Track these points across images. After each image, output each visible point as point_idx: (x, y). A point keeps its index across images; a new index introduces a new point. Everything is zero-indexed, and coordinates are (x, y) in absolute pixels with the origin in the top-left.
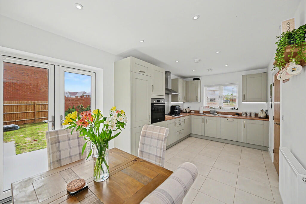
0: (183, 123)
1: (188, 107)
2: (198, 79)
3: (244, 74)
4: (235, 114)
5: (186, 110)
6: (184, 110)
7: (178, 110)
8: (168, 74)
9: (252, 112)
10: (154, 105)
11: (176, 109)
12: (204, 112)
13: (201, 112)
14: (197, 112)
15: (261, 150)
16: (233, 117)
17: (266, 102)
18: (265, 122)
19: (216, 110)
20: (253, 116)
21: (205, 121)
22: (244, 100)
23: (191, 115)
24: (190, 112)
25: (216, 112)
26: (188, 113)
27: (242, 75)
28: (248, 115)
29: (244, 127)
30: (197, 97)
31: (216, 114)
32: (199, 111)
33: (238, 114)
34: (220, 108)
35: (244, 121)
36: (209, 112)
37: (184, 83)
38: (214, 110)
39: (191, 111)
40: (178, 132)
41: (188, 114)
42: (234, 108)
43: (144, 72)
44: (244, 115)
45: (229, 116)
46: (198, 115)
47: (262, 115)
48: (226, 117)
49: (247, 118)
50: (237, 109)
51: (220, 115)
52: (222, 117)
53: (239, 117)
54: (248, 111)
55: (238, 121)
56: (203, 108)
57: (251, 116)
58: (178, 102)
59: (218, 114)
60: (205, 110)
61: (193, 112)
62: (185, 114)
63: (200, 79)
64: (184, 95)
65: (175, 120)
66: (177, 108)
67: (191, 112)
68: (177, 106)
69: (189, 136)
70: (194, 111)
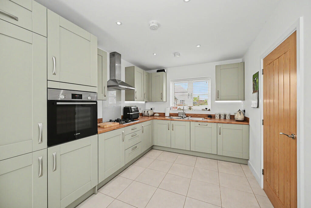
0: (139, 133)
1: (151, 109)
2: (163, 71)
3: (218, 64)
4: (207, 116)
5: (148, 112)
6: (146, 112)
7: (133, 113)
8: (116, 56)
9: (226, 113)
10: (58, 103)
11: (130, 111)
12: (171, 115)
13: (167, 114)
14: (162, 115)
15: (240, 164)
16: (205, 120)
17: (241, 100)
18: (244, 126)
19: (185, 112)
20: (228, 118)
21: (171, 128)
22: (218, 98)
23: (153, 119)
24: (153, 115)
25: (185, 114)
26: (150, 116)
27: (216, 66)
28: (222, 117)
29: (220, 134)
30: (162, 94)
31: (185, 117)
32: (165, 114)
33: (210, 117)
34: (190, 109)
35: (220, 125)
36: (177, 115)
37: (145, 76)
38: (183, 111)
39: (154, 113)
40: (131, 149)
41: (150, 118)
42: (206, 109)
43: (15, 19)
44: (217, 117)
45: (201, 119)
46: (163, 118)
47: (240, 117)
48: (197, 121)
49: (221, 121)
50: (209, 110)
51: (190, 118)
52: (193, 121)
53: (212, 120)
54: (222, 112)
55: (212, 126)
56: (169, 109)
57: (225, 118)
58: (134, 101)
59: (187, 116)
60: (172, 112)
61: (158, 115)
62: (146, 119)
63: (165, 71)
64: (145, 92)
65: (122, 130)
66: (133, 110)
67: (155, 115)
68: (132, 107)
69: (152, 148)
70: (158, 113)
